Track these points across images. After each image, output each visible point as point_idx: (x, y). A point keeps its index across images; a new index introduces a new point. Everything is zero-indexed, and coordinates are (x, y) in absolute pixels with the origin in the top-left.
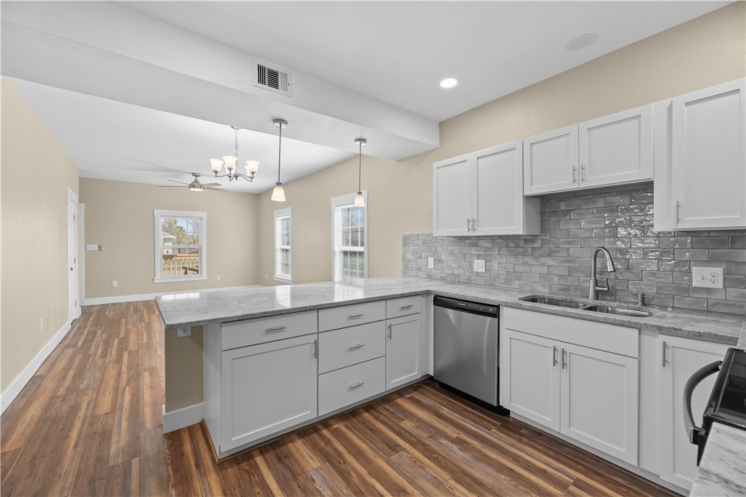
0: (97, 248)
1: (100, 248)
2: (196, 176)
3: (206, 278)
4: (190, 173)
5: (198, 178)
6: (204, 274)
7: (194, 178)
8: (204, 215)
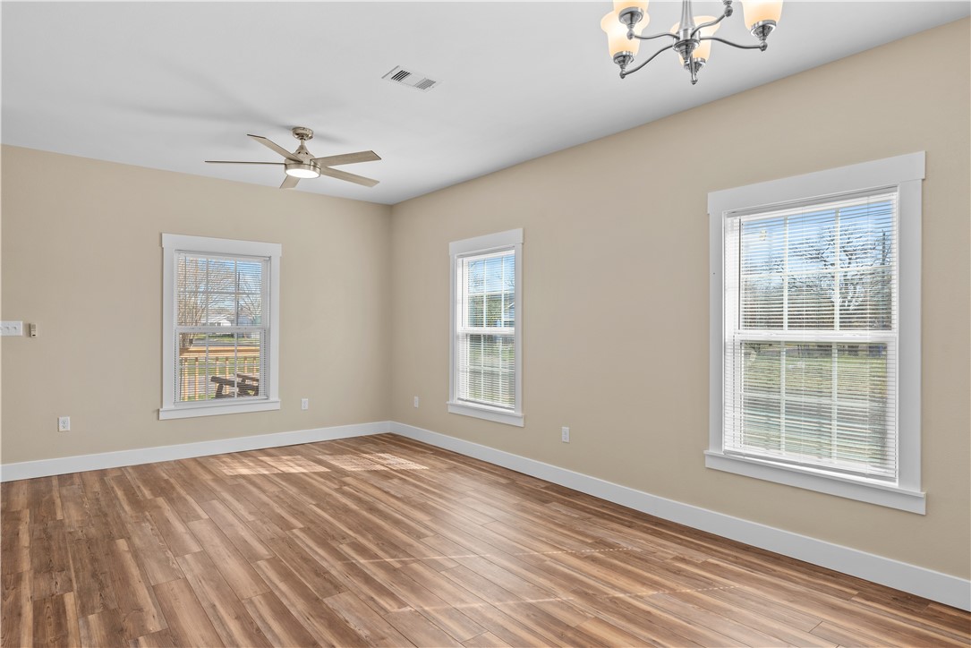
0: (21, 331)
1: (29, 329)
2: (302, 136)
3: (278, 406)
4: (287, 128)
5: (307, 144)
6: (274, 396)
7: (297, 143)
8: (275, 250)
